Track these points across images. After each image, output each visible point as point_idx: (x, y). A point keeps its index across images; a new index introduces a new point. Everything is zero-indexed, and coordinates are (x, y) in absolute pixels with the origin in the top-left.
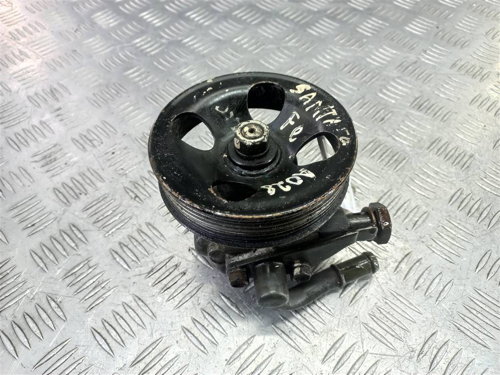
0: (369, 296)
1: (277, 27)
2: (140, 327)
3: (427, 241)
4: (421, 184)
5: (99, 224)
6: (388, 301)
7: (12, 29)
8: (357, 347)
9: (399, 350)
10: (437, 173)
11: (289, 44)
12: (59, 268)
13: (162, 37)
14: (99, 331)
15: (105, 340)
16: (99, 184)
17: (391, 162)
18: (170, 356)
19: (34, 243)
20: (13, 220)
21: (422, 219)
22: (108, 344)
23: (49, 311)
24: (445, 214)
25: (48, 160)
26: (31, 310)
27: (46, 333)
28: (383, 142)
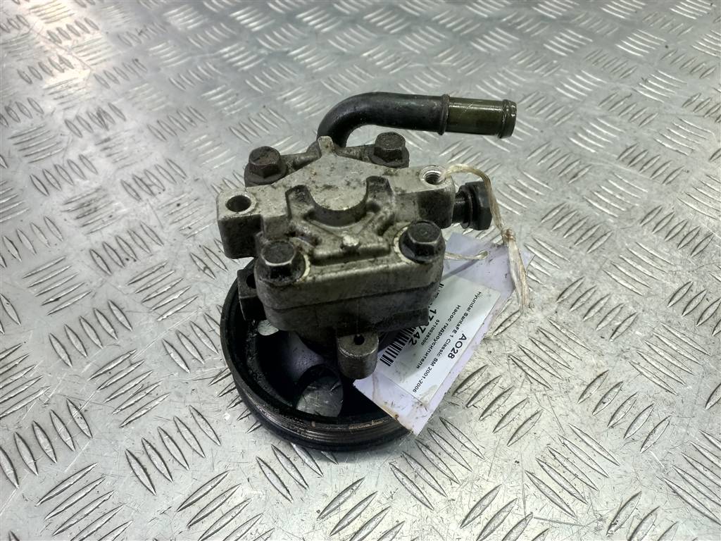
0: (539, 432)
1: (427, 39)
2: (196, 455)
3: (632, 356)
4: (627, 273)
5: (150, 304)
6: (566, 442)
7: (52, 27)
8: (516, 507)
9: (580, 516)
10: (653, 258)
11: (444, 63)
12: (88, 363)
13: (260, 46)
14: (137, 455)
15: (145, 470)
16: (155, 248)
17: (584, 238)
18: (237, 499)
19: (55, 325)
20: (30, 290)
21: (626, 324)
22: (148, 476)
23: (69, 422)
24: (662, 319)
25: (86, 210)
26: (44, 420)
27: (62, 453)
28: (574, 208)
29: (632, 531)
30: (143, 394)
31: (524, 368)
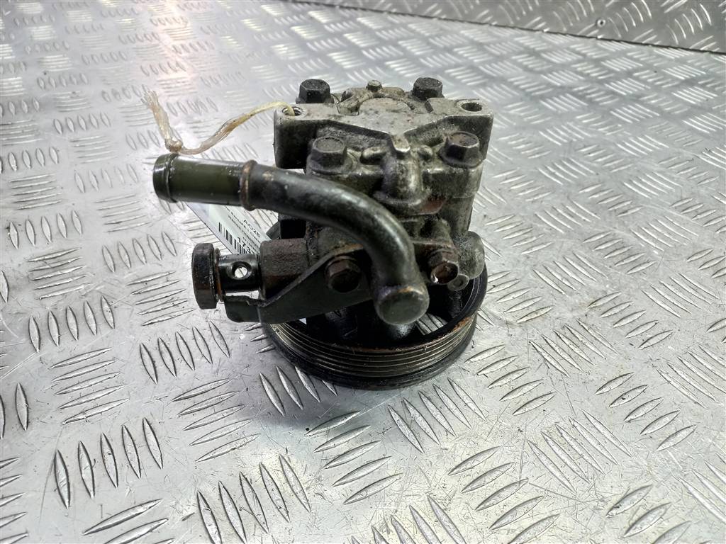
0: (549, 410)
1: (499, 93)
2: (204, 360)
3: (661, 366)
4: (666, 296)
6: (576, 425)
7: (177, 43)
8: (511, 469)
9: (579, 492)
10: (696, 289)
11: (512, 112)
12: (129, 272)
13: (348, 79)
14: (149, 350)
15: (153, 362)
17: (626, 262)
19: (110, 241)
20: (98, 212)
21: (660, 337)
22: (155, 368)
23: (98, 313)
24: (698, 340)
26: (77, 306)
27: (85, 335)
28: (620, 237)
29: (636, 518)
30: (171, 304)
31: (543, 354)
